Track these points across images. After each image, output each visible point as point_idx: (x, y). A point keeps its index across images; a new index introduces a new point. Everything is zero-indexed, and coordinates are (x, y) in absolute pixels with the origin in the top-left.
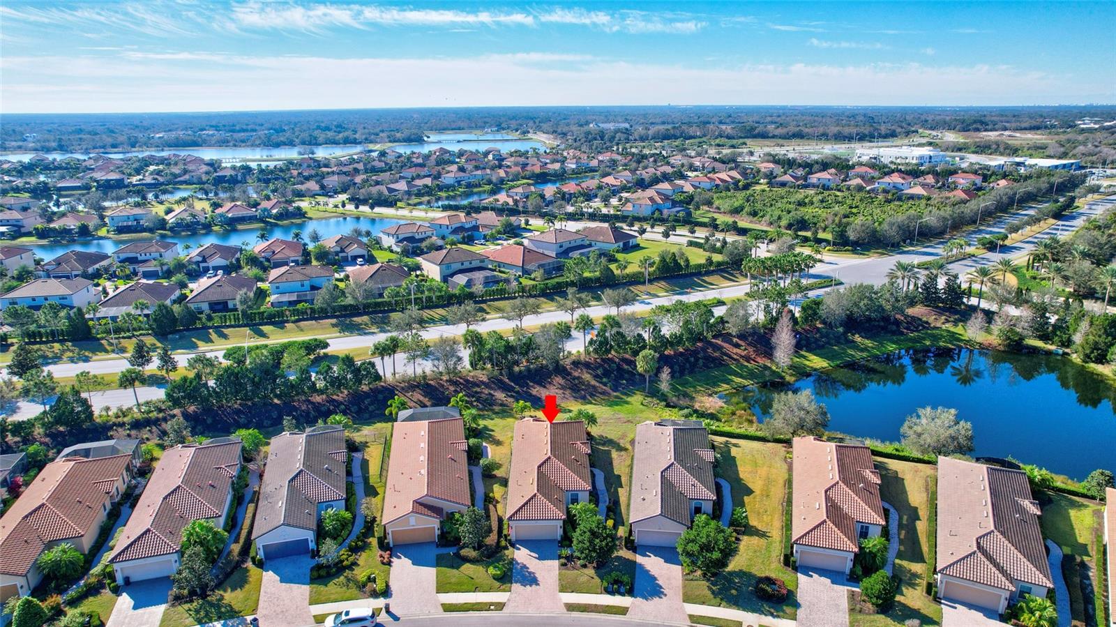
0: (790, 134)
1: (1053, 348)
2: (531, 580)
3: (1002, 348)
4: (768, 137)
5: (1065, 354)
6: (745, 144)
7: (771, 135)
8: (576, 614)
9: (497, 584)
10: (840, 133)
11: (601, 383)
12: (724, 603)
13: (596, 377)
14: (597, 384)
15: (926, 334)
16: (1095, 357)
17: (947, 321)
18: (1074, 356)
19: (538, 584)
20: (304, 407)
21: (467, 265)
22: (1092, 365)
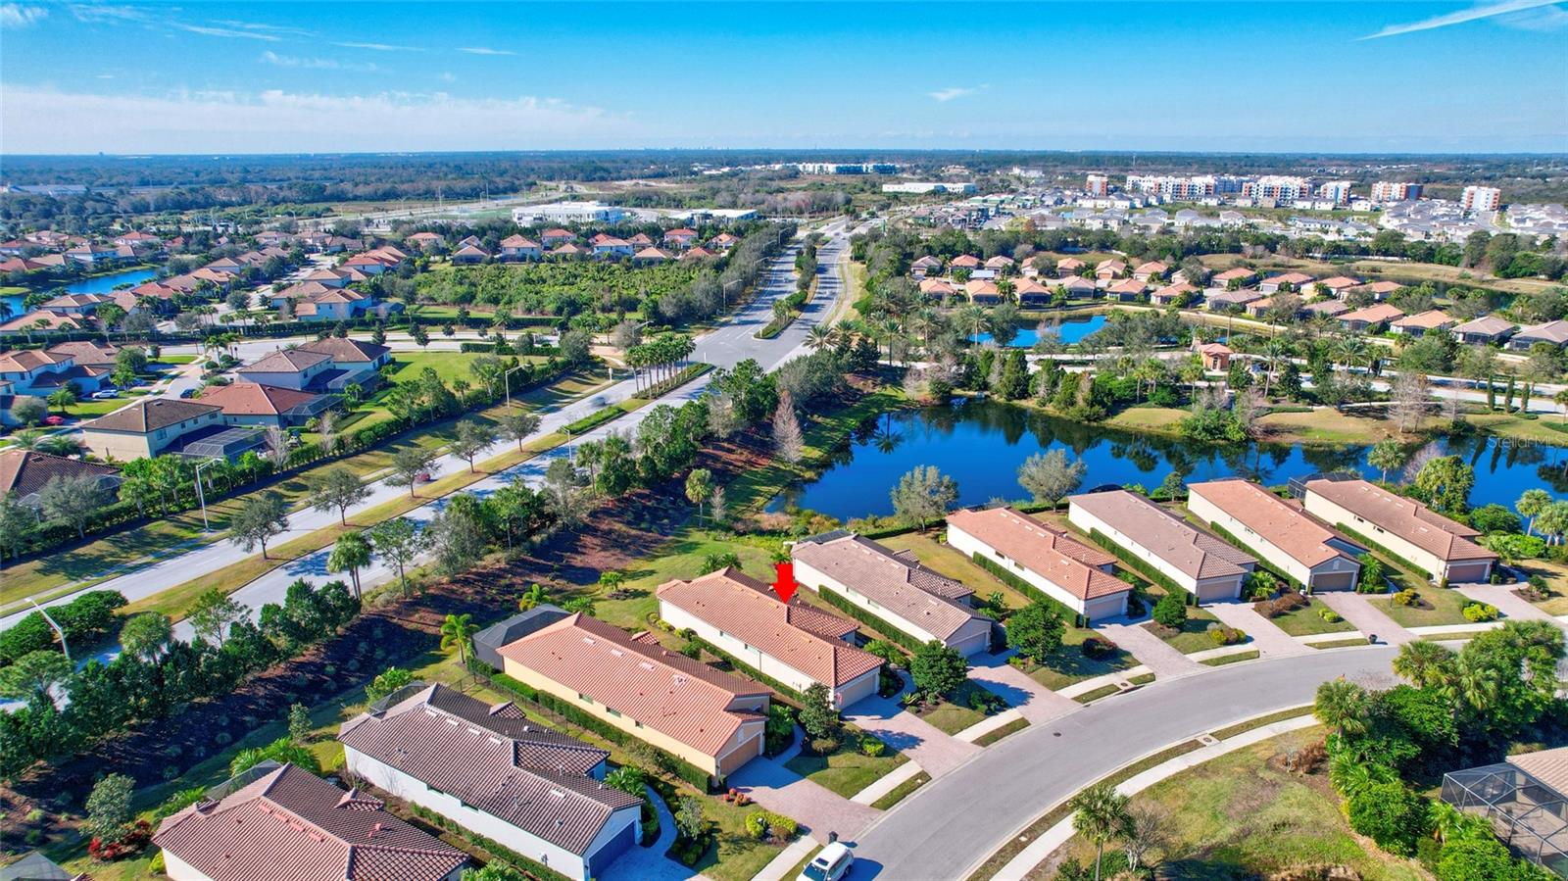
0: (380, 193)
1: (971, 393)
2: (913, 741)
3: (936, 402)
4: (348, 200)
5: (987, 396)
6: (329, 210)
7: (350, 196)
8: (994, 746)
9: (888, 760)
10: (450, 189)
11: (641, 529)
12: (1082, 678)
13: (629, 524)
14: (639, 533)
15: (866, 402)
16: (1019, 394)
17: (875, 385)
18: (996, 397)
19: (922, 741)
20: (261, 692)
21: (190, 426)
22: (1015, 402)
